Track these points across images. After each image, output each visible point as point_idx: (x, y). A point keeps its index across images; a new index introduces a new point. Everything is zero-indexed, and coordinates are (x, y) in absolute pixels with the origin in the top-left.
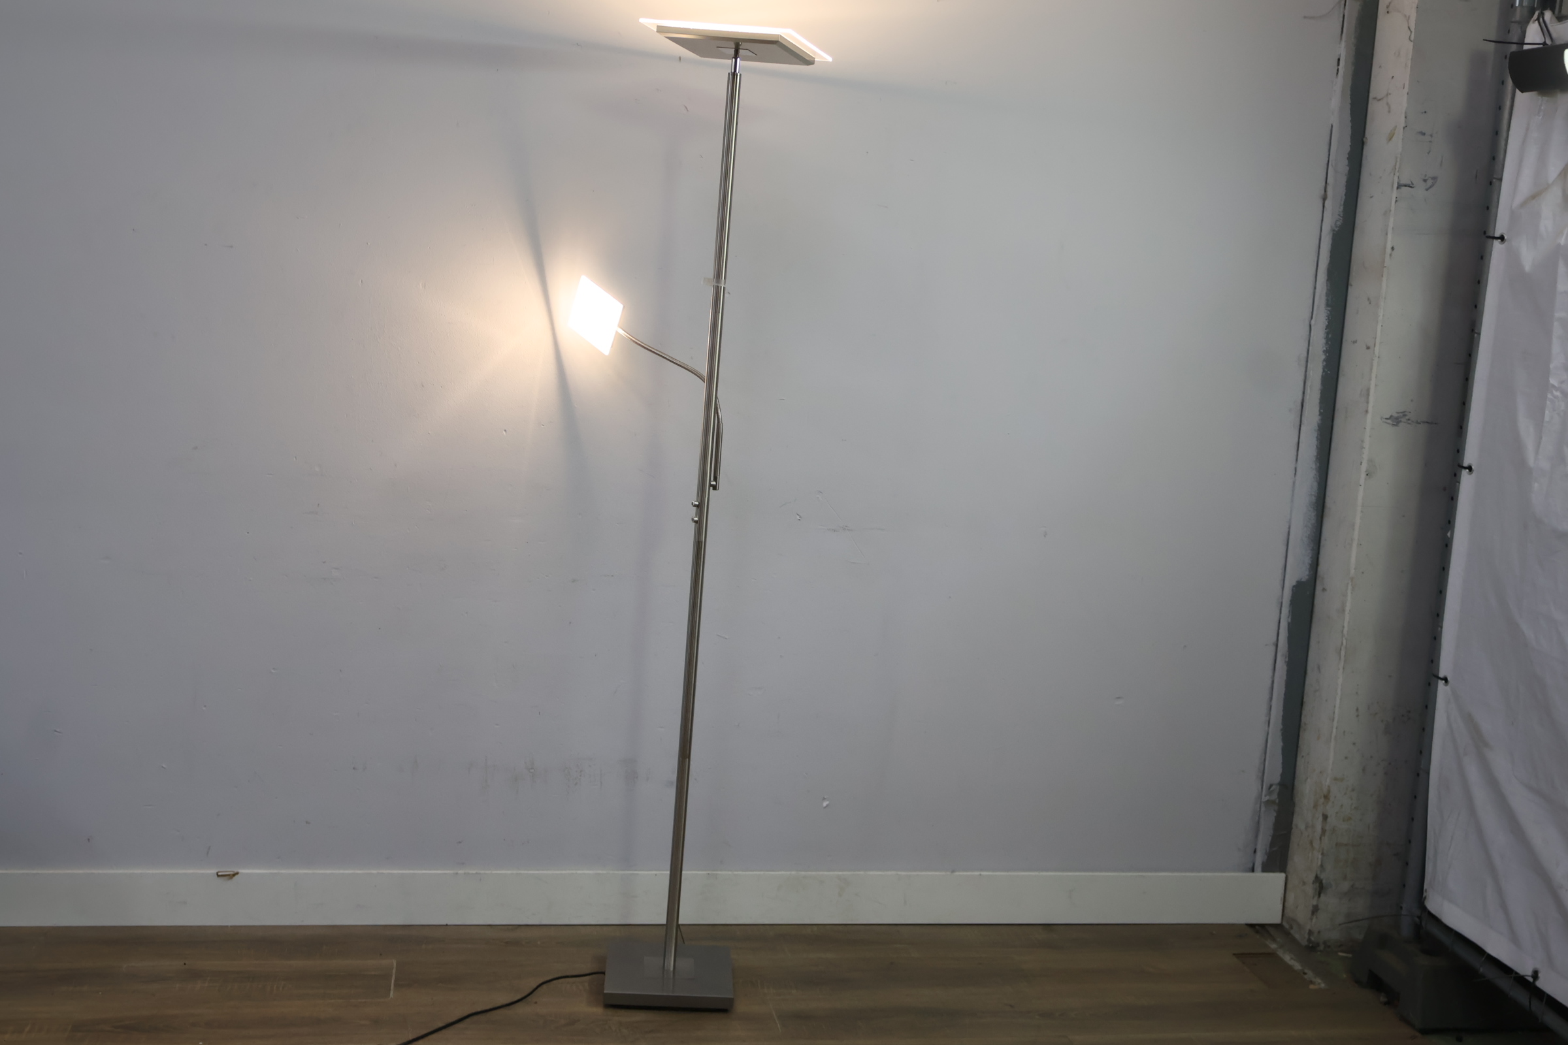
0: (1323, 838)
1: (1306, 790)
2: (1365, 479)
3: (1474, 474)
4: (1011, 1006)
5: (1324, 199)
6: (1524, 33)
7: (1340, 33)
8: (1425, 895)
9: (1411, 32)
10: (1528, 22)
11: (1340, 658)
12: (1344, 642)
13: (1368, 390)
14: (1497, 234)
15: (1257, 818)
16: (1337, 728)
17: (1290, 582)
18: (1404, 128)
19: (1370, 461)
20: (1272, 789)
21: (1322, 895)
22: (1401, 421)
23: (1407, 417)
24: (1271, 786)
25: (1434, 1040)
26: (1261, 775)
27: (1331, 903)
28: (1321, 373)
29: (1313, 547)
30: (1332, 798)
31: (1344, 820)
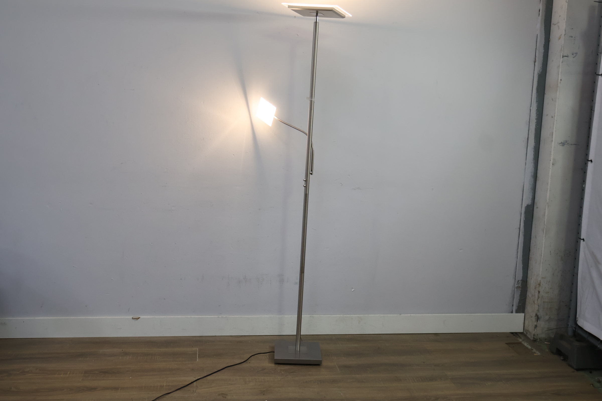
0: (538, 300)
1: (532, 282)
2: (552, 166)
3: (593, 163)
4: (424, 362)
5: (535, 62)
8: (577, 319)
11: (543, 233)
12: (545, 226)
13: (553, 133)
15: (513, 293)
16: (543, 259)
17: (524, 205)
18: (564, 35)
19: (554, 159)
20: (519, 282)
21: (538, 321)
22: (565, 144)
23: (567, 143)
24: (518, 281)
25: (581, 373)
26: (515, 277)
27: (542, 324)
28: (535, 127)
29: (533, 192)
30: (541, 285)
31: (546, 293)
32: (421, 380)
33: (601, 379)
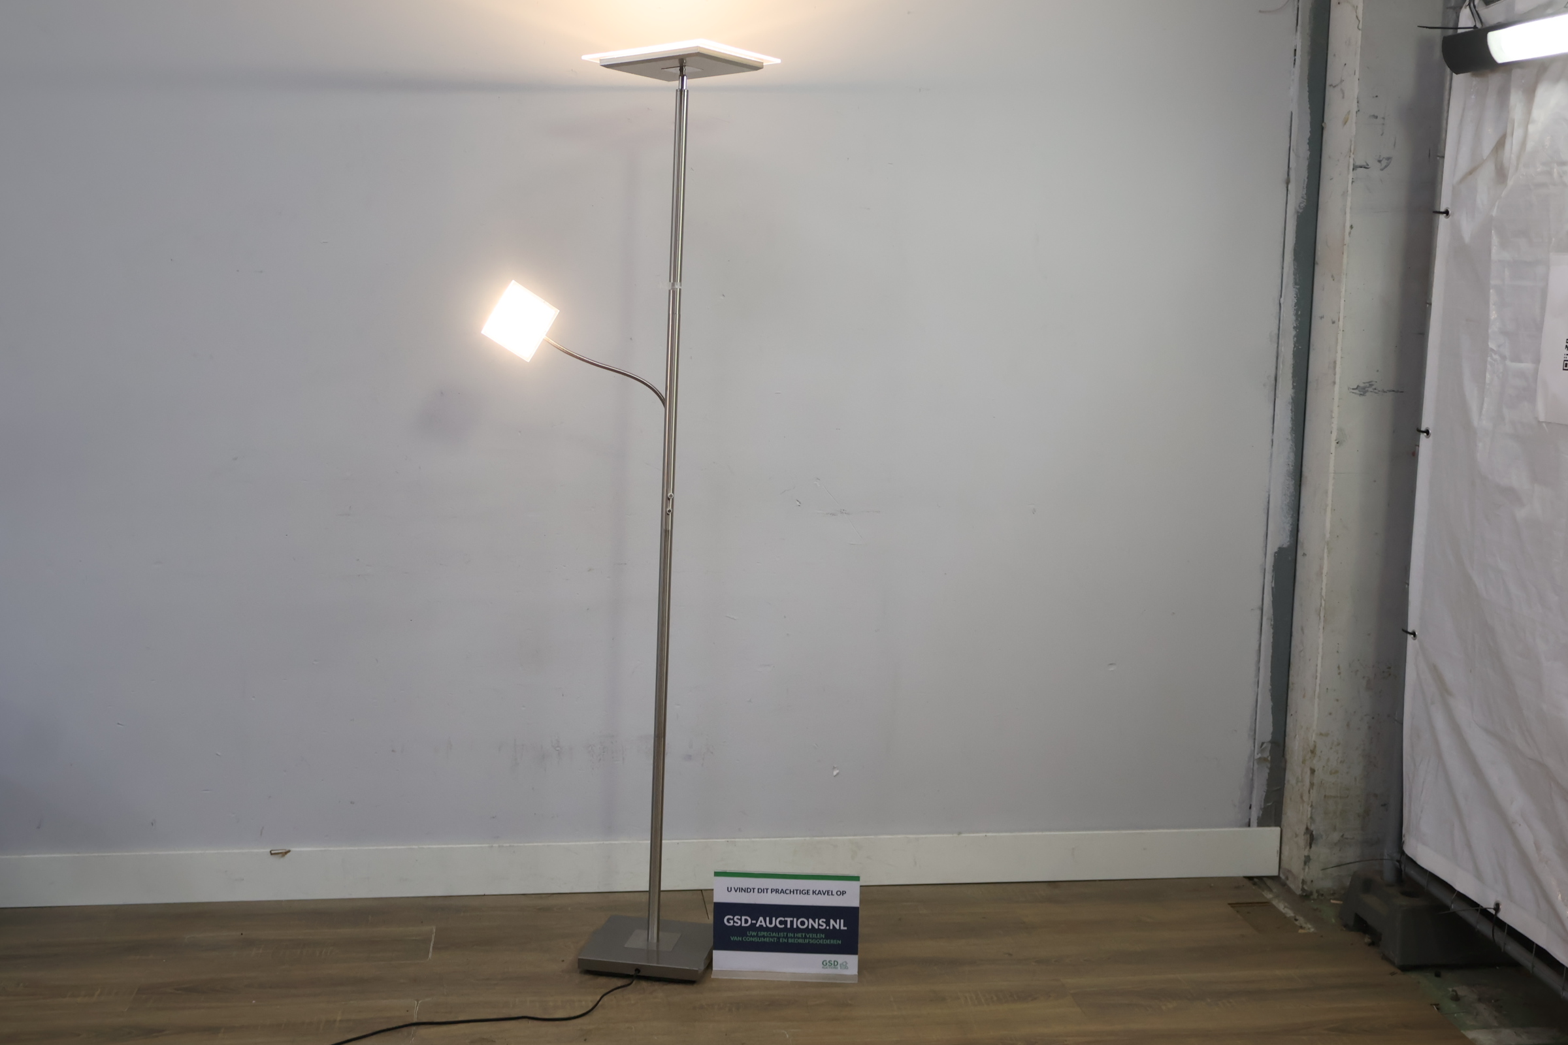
0: (1311, 791)
1: (1296, 746)
2: (1336, 447)
3: (1431, 438)
4: (1010, 955)
5: (1288, 182)
6: (1458, 17)
7: (1295, 25)
8: (1403, 839)
9: (1359, 21)
10: (1461, 8)
11: (1320, 619)
12: (1323, 603)
13: (1335, 362)
14: (1442, 210)
15: (1251, 775)
16: (1319, 685)
17: (1272, 549)
18: (1357, 112)
19: (1340, 430)
20: (1263, 747)
21: (1313, 846)
22: (1367, 391)
23: (1374, 387)
24: (1263, 744)
25: (1414, 976)
26: (1252, 733)
27: (1322, 853)
28: (1292, 349)
29: (1292, 515)
30: (1318, 752)
31: (1331, 773)
32: (995, 998)
33: (1462, 991)
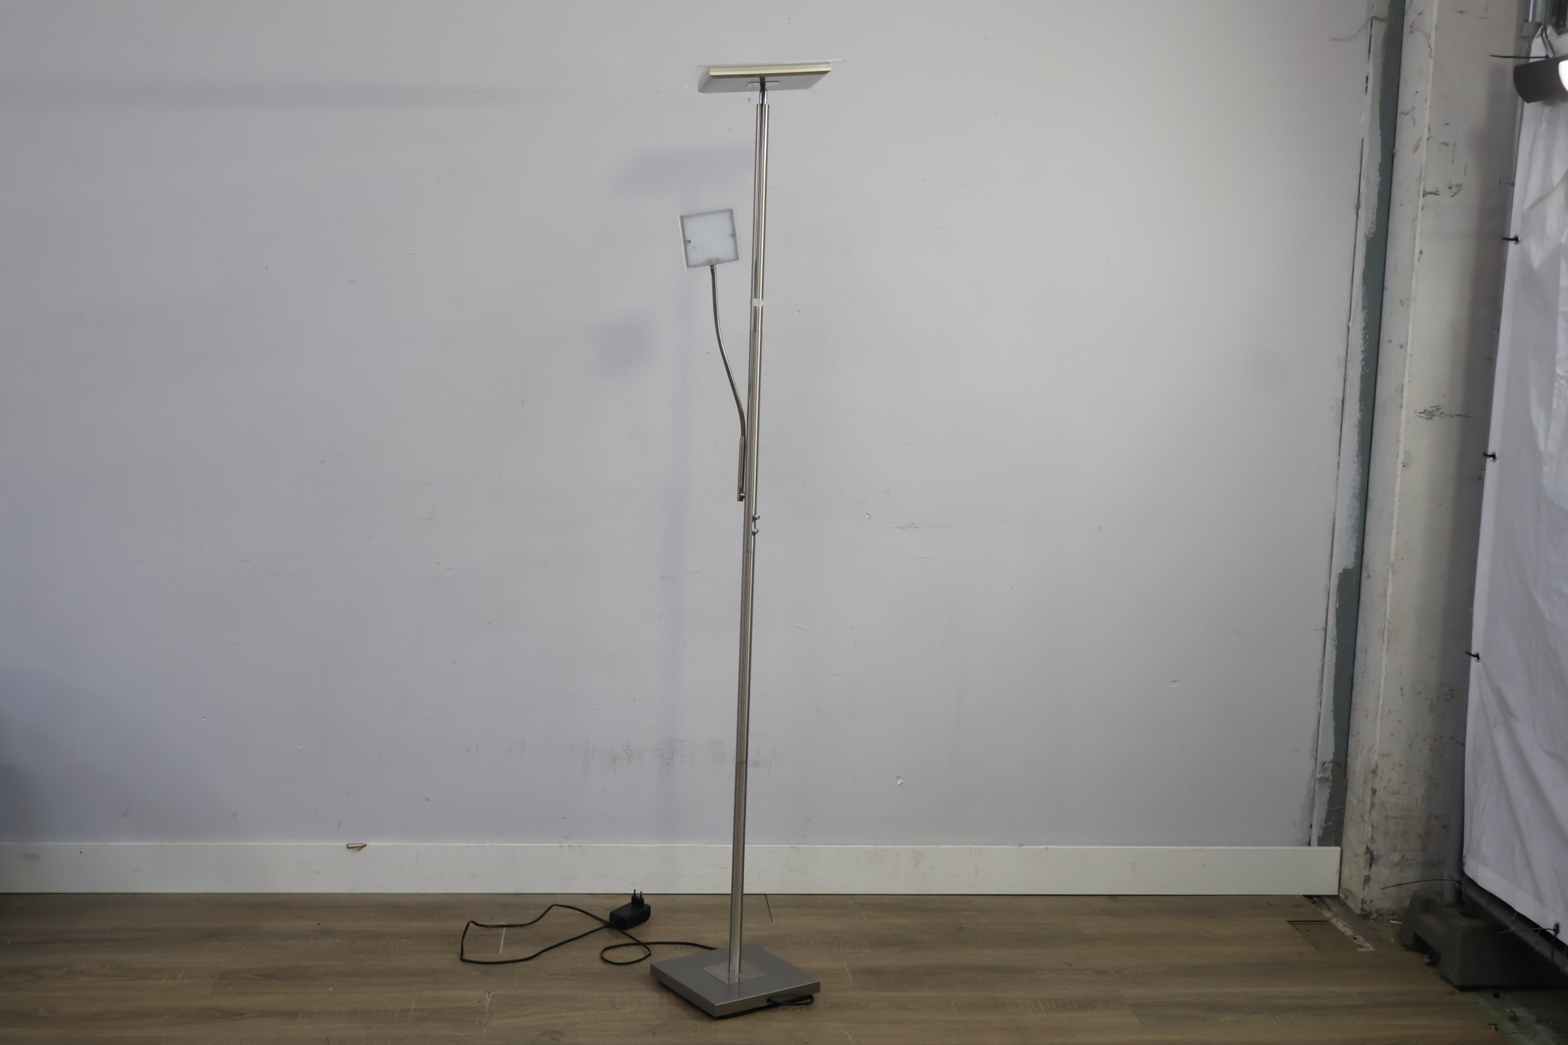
0: (1372, 811)
1: (1357, 766)
2: (1402, 470)
3: (1498, 461)
4: (1070, 965)
5: (1358, 208)
6: (1530, 47)
7: (1368, 53)
8: (1464, 860)
9: (1431, 50)
10: (1533, 37)
11: (1383, 641)
12: (1387, 624)
13: (1402, 386)
14: (1512, 236)
15: (1312, 795)
16: (1382, 706)
17: (1337, 570)
18: (1428, 139)
19: (1407, 453)
20: (1325, 766)
21: (1373, 865)
22: (1434, 415)
23: (1440, 411)
24: (1324, 764)
25: (1471, 997)
26: (1315, 752)
27: (1383, 873)
28: (1360, 373)
29: (1358, 537)
30: (1380, 773)
31: (1393, 794)
32: (1055, 1007)
33: (1520, 1012)
